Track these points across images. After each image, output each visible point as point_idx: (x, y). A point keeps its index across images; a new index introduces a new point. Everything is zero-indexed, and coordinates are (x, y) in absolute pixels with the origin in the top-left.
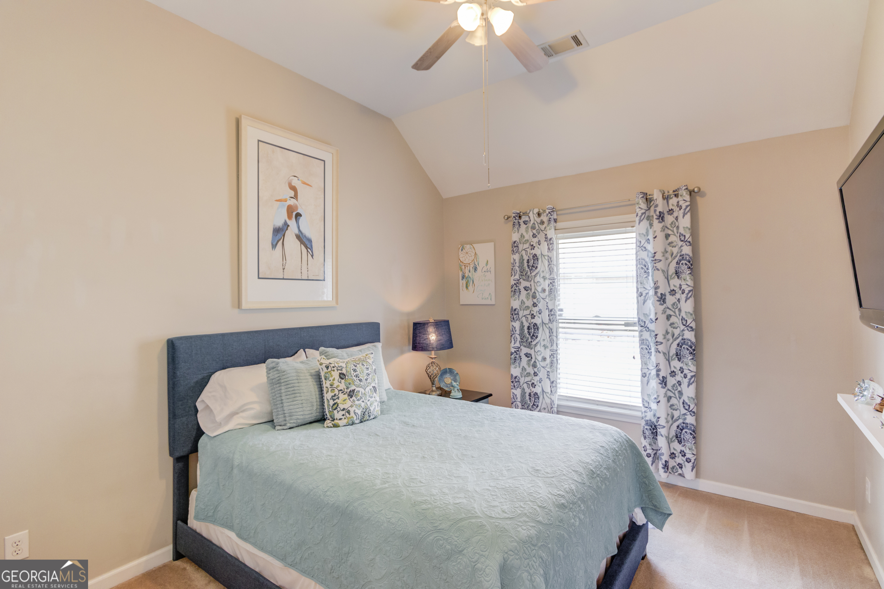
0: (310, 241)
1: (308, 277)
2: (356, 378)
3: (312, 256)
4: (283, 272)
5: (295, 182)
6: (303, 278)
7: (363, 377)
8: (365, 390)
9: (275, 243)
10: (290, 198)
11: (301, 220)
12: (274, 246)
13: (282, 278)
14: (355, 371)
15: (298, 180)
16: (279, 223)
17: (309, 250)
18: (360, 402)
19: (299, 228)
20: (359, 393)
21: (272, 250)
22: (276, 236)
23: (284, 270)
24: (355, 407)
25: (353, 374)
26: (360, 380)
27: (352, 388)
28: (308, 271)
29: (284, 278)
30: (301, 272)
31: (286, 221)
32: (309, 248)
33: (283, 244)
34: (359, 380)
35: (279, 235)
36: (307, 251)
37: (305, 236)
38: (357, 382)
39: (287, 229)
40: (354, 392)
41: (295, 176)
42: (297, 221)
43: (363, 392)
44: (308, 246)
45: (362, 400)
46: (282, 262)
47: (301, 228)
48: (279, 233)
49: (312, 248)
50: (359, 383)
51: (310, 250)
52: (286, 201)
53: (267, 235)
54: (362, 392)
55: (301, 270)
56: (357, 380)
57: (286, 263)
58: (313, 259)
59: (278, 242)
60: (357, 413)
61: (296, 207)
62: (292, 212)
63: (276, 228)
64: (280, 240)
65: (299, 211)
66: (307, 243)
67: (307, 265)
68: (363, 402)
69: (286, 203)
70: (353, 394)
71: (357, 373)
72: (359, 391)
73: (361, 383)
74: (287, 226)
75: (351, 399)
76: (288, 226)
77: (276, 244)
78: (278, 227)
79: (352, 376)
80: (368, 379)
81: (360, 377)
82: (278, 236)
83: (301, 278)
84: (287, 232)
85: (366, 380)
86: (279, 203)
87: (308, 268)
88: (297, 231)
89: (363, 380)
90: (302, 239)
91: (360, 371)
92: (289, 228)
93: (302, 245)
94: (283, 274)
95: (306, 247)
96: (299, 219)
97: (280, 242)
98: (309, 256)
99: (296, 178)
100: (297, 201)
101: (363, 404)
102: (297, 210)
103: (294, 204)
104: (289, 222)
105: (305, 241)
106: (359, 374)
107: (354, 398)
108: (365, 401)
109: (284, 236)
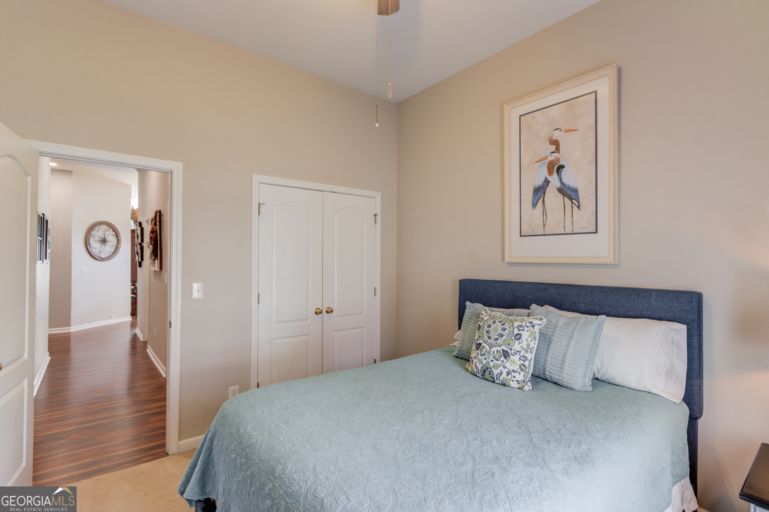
0: (576, 191)
1: (573, 230)
2: (486, 333)
3: (578, 207)
4: (544, 228)
5: (557, 135)
6: (566, 233)
7: (494, 335)
8: (490, 349)
9: (535, 203)
10: (551, 154)
11: (564, 172)
12: (534, 205)
13: (543, 234)
14: (489, 326)
15: (560, 131)
16: (539, 182)
17: (574, 201)
18: (483, 358)
19: (561, 180)
20: (484, 349)
21: (533, 209)
22: (537, 195)
23: (545, 226)
24: (477, 360)
25: (486, 329)
26: (489, 338)
27: (481, 341)
28: (573, 224)
29: (545, 234)
30: (564, 226)
31: (546, 178)
32: (574, 199)
33: (543, 201)
34: (488, 336)
35: (540, 194)
36: (572, 202)
37: (569, 187)
38: (486, 338)
39: (548, 186)
40: (480, 346)
41: (556, 129)
42: (559, 174)
43: (488, 349)
44: (573, 197)
45: (484, 357)
46: (542, 219)
47: (564, 181)
48: (539, 192)
49: (578, 198)
50: (488, 339)
51: (576, 200)
52: (546, 158)
53: (528, 195)
54: (486, 349)
55: (564, 224)
56: (486, 335)
57: (546, 219)
58: (580, 209)
59: (538, 200)
60: (477, 367)
61: (558, 160)
62: (554, 167)
63: (537, 188)
64: (540, 198)
65: (561, 163)
66: (573, 194)
67: (572, 217)
68: (485, 359)
69: (546, 160)
70: (479, 348)
71: (489, 329)
72: (484, 347)
73: (489, 341)
74: (547, 182)
75: (477, 351)
76: (549, 182)
77: (537, 203)
78: (538, 187)
79: (484, 330)
80: (499, 340)
81: (490, 334)
82: (538, 195)
83: (564, 233)
84: (547, 188)
85: (496, 339)
86: (539, 163)
87: (572, 221)
88: (558, 185)
89: (492, 338)
90: (565, 192)
91: (493, 328)
92: (550, 184)
93: (565, 198)
94: (544, 230)
95: (571, 199)
96: (561, 171)
97: (541, 200)
98: (575, 207)
99: (558, 130)
100: (559, 153)
101: (484, 362)
102: (559, 163)
103: (555, 159)
104: (549, 178)
105: (569, 193)
106: (491, 331)
107: (479, 351)
108: (487, 359)
109: (544, 193)
